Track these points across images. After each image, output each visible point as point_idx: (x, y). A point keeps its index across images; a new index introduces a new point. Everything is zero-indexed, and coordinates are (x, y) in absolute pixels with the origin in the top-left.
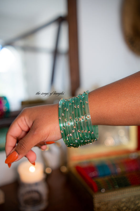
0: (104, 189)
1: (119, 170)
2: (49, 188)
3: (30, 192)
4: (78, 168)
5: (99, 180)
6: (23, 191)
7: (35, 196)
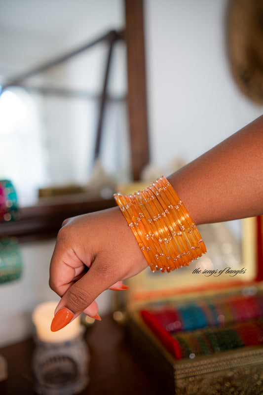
0: (194, 354)
1: (222, 318)
2: (91, 351)
3: (54, 359)
4: (144, 314)
5: (184, 336)
6: (41, 357)
7: (66, 365)
